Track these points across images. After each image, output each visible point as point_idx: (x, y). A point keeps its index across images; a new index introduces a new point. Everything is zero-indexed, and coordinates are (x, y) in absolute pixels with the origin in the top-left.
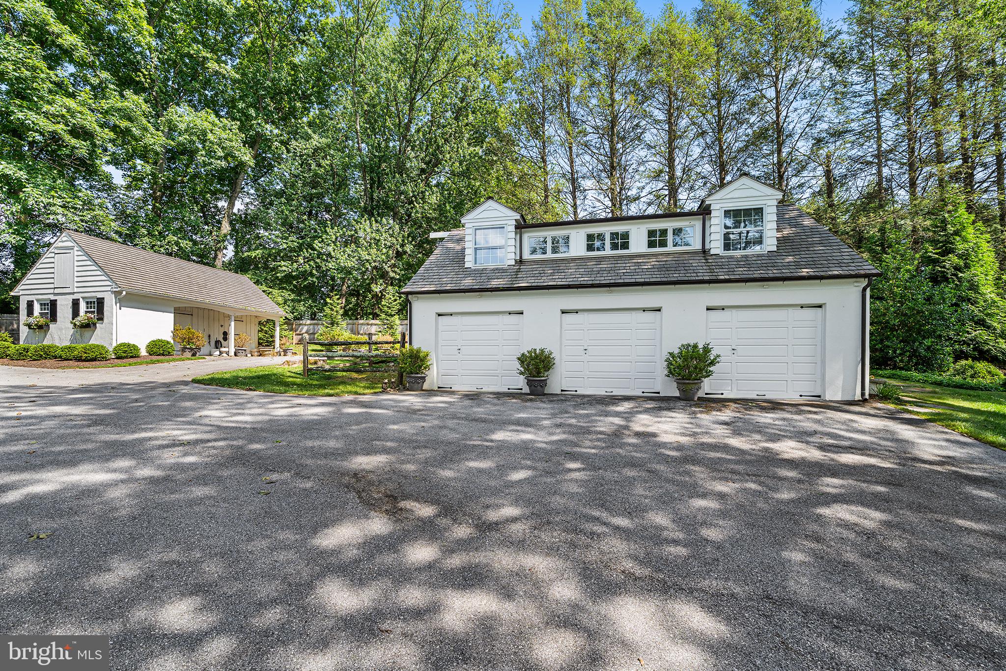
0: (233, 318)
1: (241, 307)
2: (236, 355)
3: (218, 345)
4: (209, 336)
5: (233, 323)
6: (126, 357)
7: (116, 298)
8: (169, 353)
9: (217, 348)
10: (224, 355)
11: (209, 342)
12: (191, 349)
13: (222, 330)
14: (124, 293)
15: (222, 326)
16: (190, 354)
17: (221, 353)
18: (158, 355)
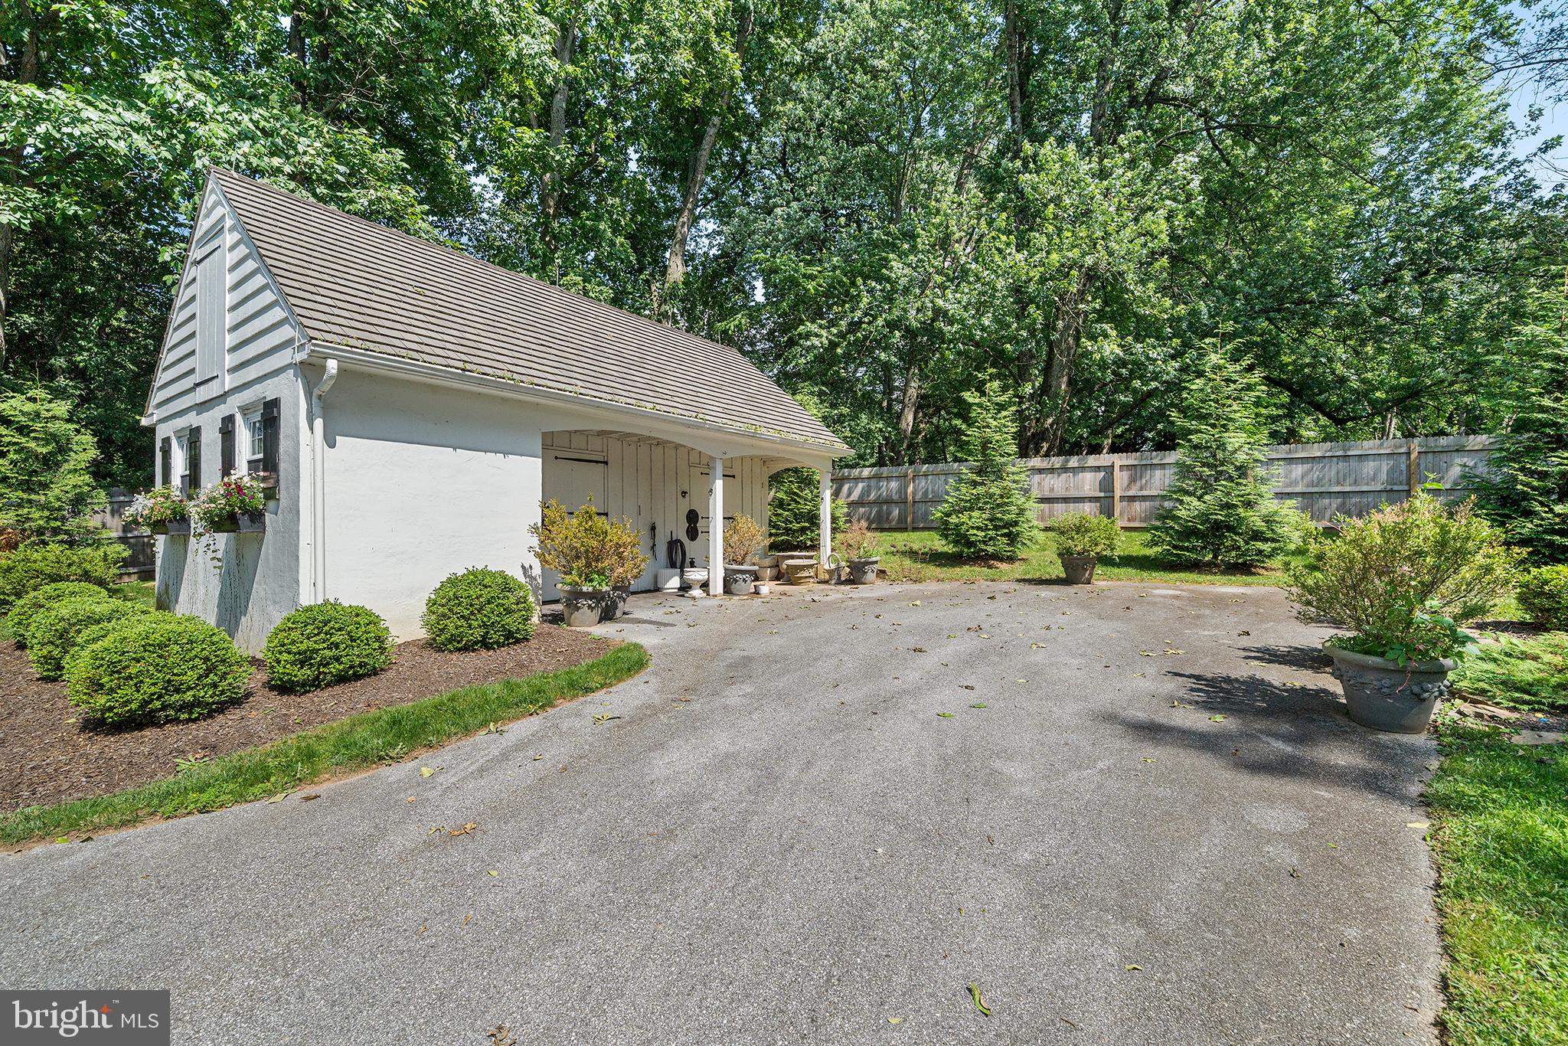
0: (719, 470)
1: (744, 427)
2: (727, 590)
3: (677, 557)
4: (653, 528)
5: (719, 485)
6: (315, 684)
7: (309, 394)
8: (509, 635)
9: (673, 565)
10: (696, 592)
11: (653, 548)
12: (596, 596)
13: (684, 508)
14: (332, 365)
15: (684, 494)
16: (595, 615)
17: (685, 588)
18: (466, 649)
